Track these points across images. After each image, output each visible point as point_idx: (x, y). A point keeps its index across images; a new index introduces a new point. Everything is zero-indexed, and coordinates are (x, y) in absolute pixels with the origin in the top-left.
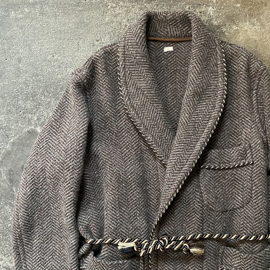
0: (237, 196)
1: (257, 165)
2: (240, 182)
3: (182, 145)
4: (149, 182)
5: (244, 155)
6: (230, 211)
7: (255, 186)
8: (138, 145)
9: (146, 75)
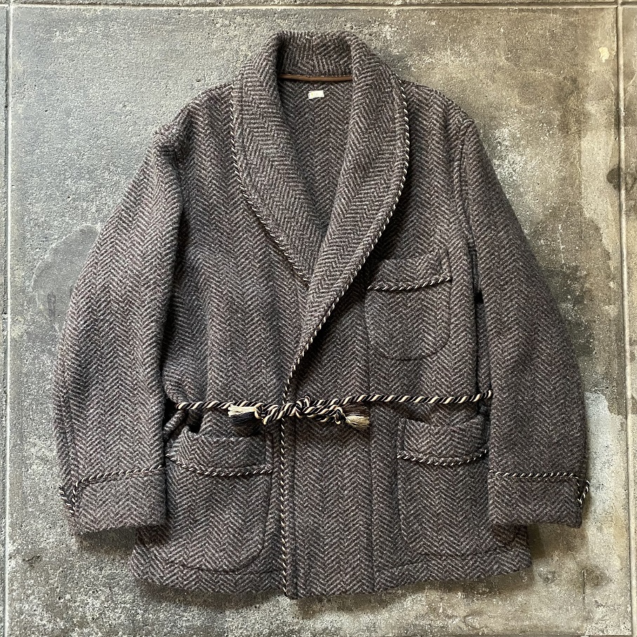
0: (426, 335)
1: (458, 282)
2: (430, 312)
3: (334, 248)
4: (282, 314)
5: (437, 266)
6: (415, 359)
7: (454, 316)
8: (264, 252)
9: (276, 135)
